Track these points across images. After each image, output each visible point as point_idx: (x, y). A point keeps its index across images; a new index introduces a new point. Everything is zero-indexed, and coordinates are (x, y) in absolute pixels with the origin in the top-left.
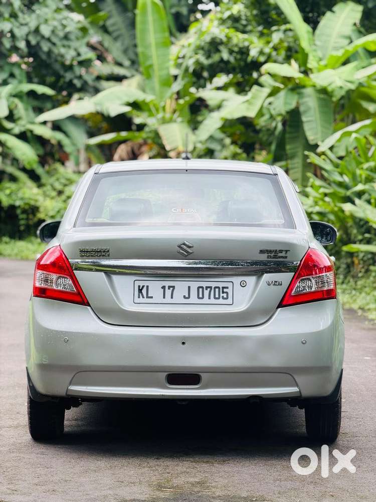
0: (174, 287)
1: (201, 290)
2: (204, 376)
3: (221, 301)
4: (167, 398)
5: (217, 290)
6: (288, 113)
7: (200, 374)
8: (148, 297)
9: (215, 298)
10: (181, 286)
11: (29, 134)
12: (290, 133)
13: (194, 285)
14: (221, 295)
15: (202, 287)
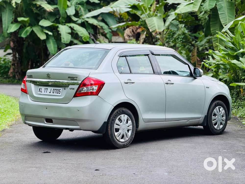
0: (47, 89)
1: (54, 90)
2: (53, 120)
3: (58, 94)
4: (45, 127)
5: (58, 90)
6: (211, 10)
7: (52, 119)
8: (41, 92)
9: (57, 93)
10: (49, 89)
11: (86, 23)
12: (212, 21)
13: (53, 88)
14: (59, 92)
15: (54, 89)
